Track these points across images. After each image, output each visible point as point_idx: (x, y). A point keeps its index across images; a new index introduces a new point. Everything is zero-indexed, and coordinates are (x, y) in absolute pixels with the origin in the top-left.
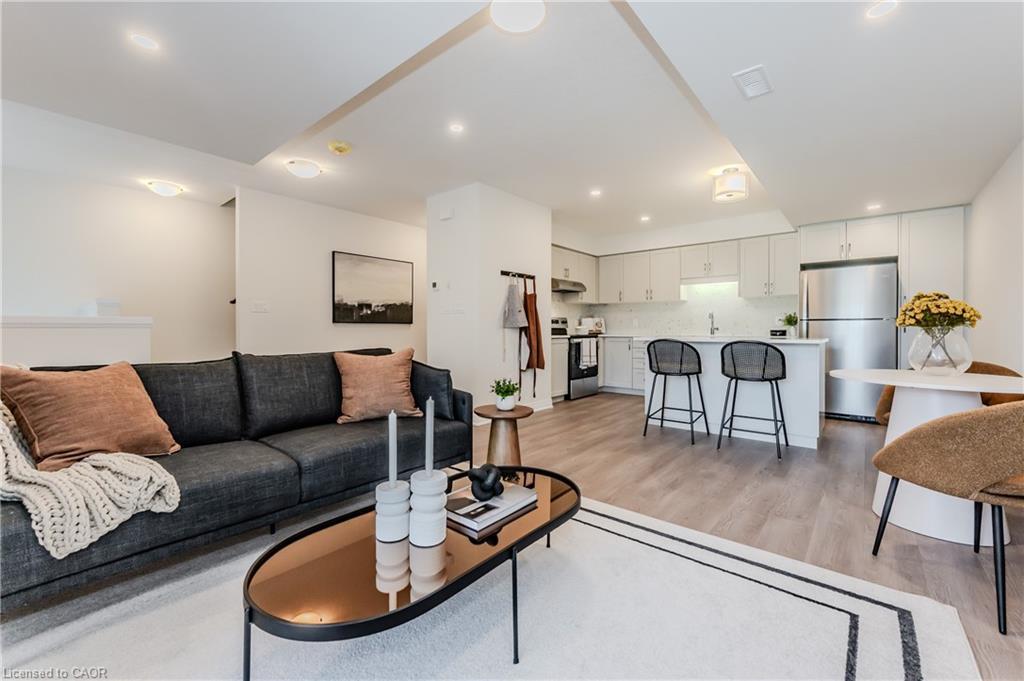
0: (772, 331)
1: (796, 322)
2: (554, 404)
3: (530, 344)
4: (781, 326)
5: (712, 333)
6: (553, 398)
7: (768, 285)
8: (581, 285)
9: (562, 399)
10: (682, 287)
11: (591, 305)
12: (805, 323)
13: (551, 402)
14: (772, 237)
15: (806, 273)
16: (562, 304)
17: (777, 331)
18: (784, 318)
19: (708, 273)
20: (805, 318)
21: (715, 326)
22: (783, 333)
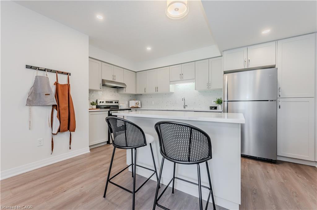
0: (211, 107)
1: (221, 103)
2: (90, 149)
3: (59, 116)
4: (214, 105)
5: (184, 107)
6: (89, 146)
7: (209, 85)
8: (124, 84)
9: (106, 144)
10: (171, 86)
11: (136, 95)
12: (226, 103)
13: (89, 148)
14: (209, 59)
15: (226, 76)
16: (116, 94)
17: (212, 107)
18: (216, 100)
19: (182, 78)
20: (226, 100)
21: (185, 105)
22: (216, 108)
